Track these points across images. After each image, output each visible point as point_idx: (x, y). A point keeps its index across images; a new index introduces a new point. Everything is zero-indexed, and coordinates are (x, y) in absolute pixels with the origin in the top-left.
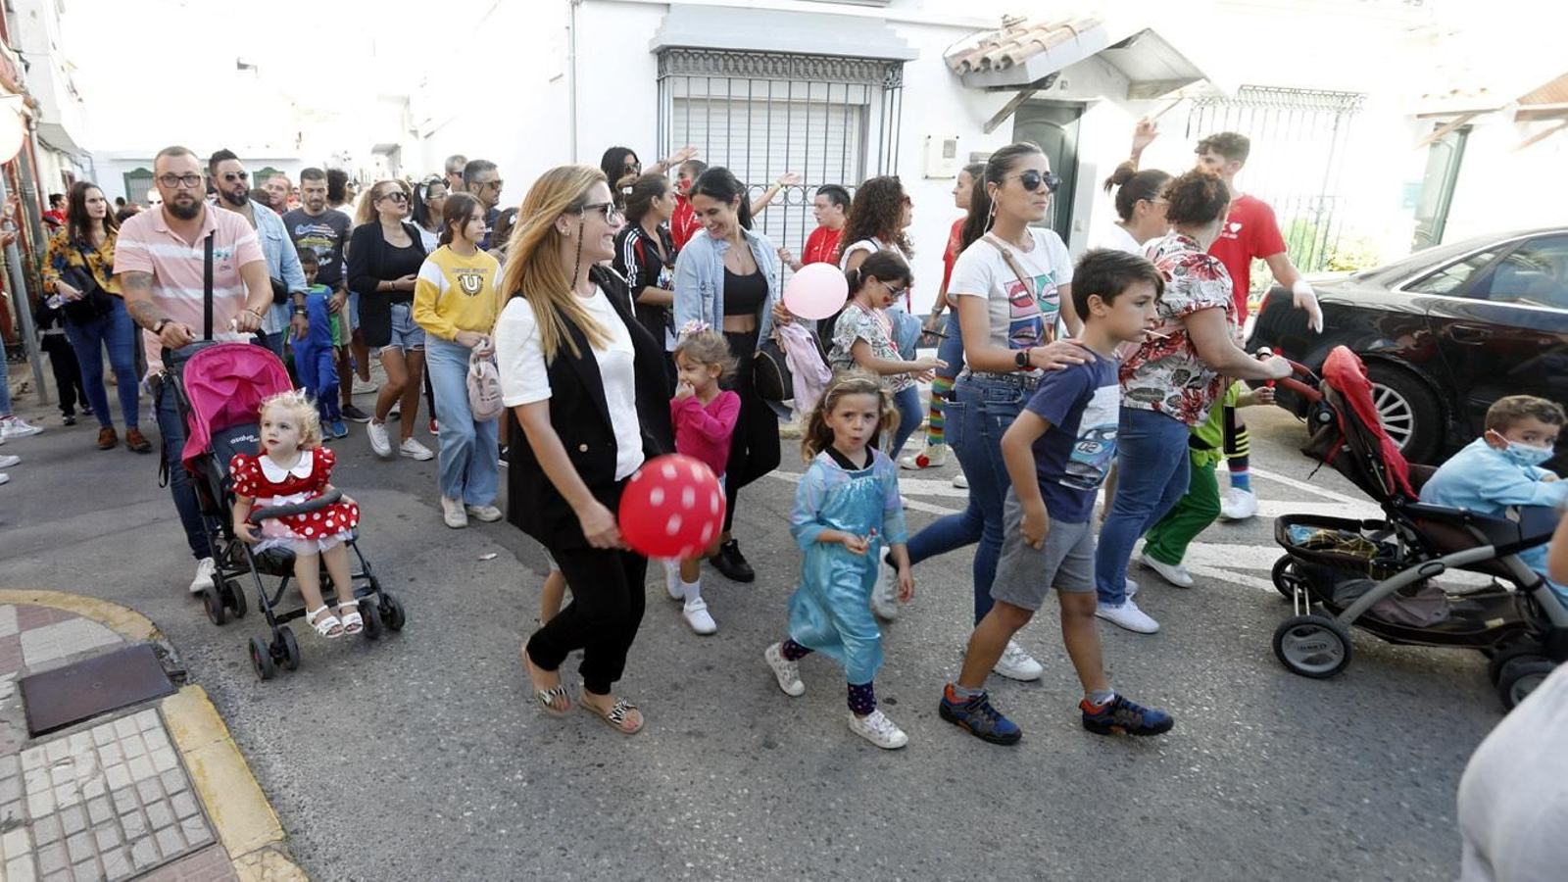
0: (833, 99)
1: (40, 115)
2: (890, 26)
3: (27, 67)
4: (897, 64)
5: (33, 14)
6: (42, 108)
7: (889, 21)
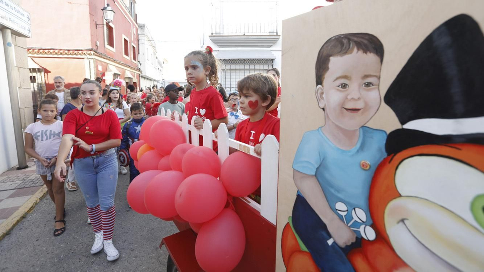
0: (260, 68)
1: (142, 73)
2: (271, 51)
3: (141, 65)
4: (272, 60)
5: (143, 54)
6: (142, 72)
7: (271, 50)
